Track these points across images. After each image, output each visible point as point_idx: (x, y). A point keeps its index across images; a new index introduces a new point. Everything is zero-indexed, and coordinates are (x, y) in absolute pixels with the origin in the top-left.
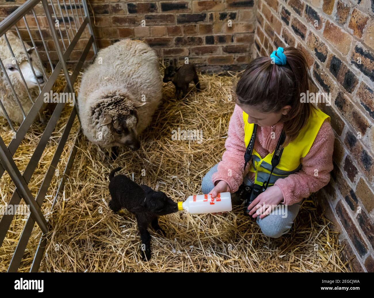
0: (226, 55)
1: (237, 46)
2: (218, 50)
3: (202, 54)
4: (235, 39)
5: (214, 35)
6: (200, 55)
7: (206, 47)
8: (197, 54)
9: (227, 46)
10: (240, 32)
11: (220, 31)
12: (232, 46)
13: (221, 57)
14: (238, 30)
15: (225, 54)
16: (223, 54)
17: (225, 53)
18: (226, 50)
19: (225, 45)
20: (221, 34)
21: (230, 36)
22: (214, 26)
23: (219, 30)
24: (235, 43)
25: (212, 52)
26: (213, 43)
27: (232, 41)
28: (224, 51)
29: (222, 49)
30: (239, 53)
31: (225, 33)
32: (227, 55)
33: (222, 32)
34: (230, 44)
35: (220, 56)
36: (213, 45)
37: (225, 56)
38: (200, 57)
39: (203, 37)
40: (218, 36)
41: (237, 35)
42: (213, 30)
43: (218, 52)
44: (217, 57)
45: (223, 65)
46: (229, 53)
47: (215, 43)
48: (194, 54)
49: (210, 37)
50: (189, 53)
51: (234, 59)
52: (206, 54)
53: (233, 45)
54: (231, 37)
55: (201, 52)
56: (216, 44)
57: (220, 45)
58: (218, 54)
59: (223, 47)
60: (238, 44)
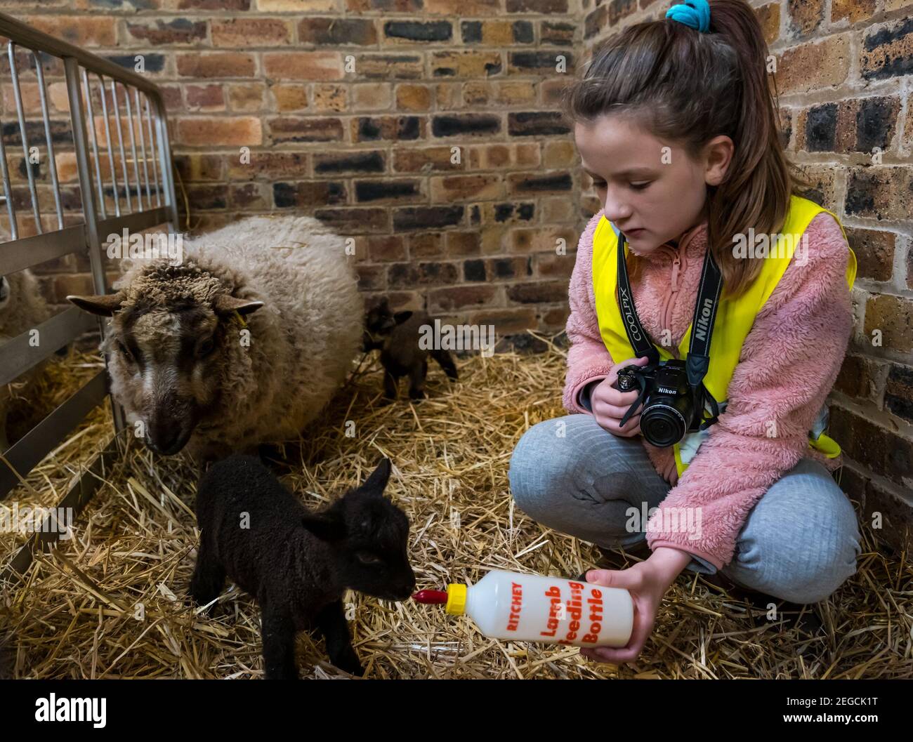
0: (517, 308)
1: (542, 284)
2: (496, 294)
3: (458, 306)
4: (536, 268)
5: (485, 257)
6: (453, 309)
7: (466, 289)
8: (445, 306)
9: (518, 286)
10: (545, 249)
11: (499, 249)
12: (530, 284)
13: (504, 313)
14: (541, 246)
15: (512, 306)
16: (509, 306)
17: (513, 303)
18: (517, 295)
19: (512, 283)
20: (502, 256)
21: (523, 259)
22: (483, 236)
23: (497, 247)
24: (536, 278)
25: (481, 302)
26: (482, 278)
27: (530, 272)
28: (512, 298)
29: (508, 293)
30: (548, 301)
31: (511, 253)
32: (520, 308)
33: (504, 252)
34: (525, 279)
35: (501, 310)
36: (483, 284)
37: (514, 310)
38: (451, 314)
39: (459, 263)
40: (495, 260)
41: (541, 256)
42: (481, 245)
43: (496, 300)
44: (496, 313)
45: (512, 334)
46: (525, 302)
47: (488, 279)
48: (436, 306)
49: (475, 262)
50: (425, 306)
51: (538, 317)
52: (466, 306)
53: (532, 281)
54: (526, 263)
55: (453, 301)
56: (491, 281)
57: (499, 283)
58: (497, 307)
59: (507, 287)
60: (544, 279)
